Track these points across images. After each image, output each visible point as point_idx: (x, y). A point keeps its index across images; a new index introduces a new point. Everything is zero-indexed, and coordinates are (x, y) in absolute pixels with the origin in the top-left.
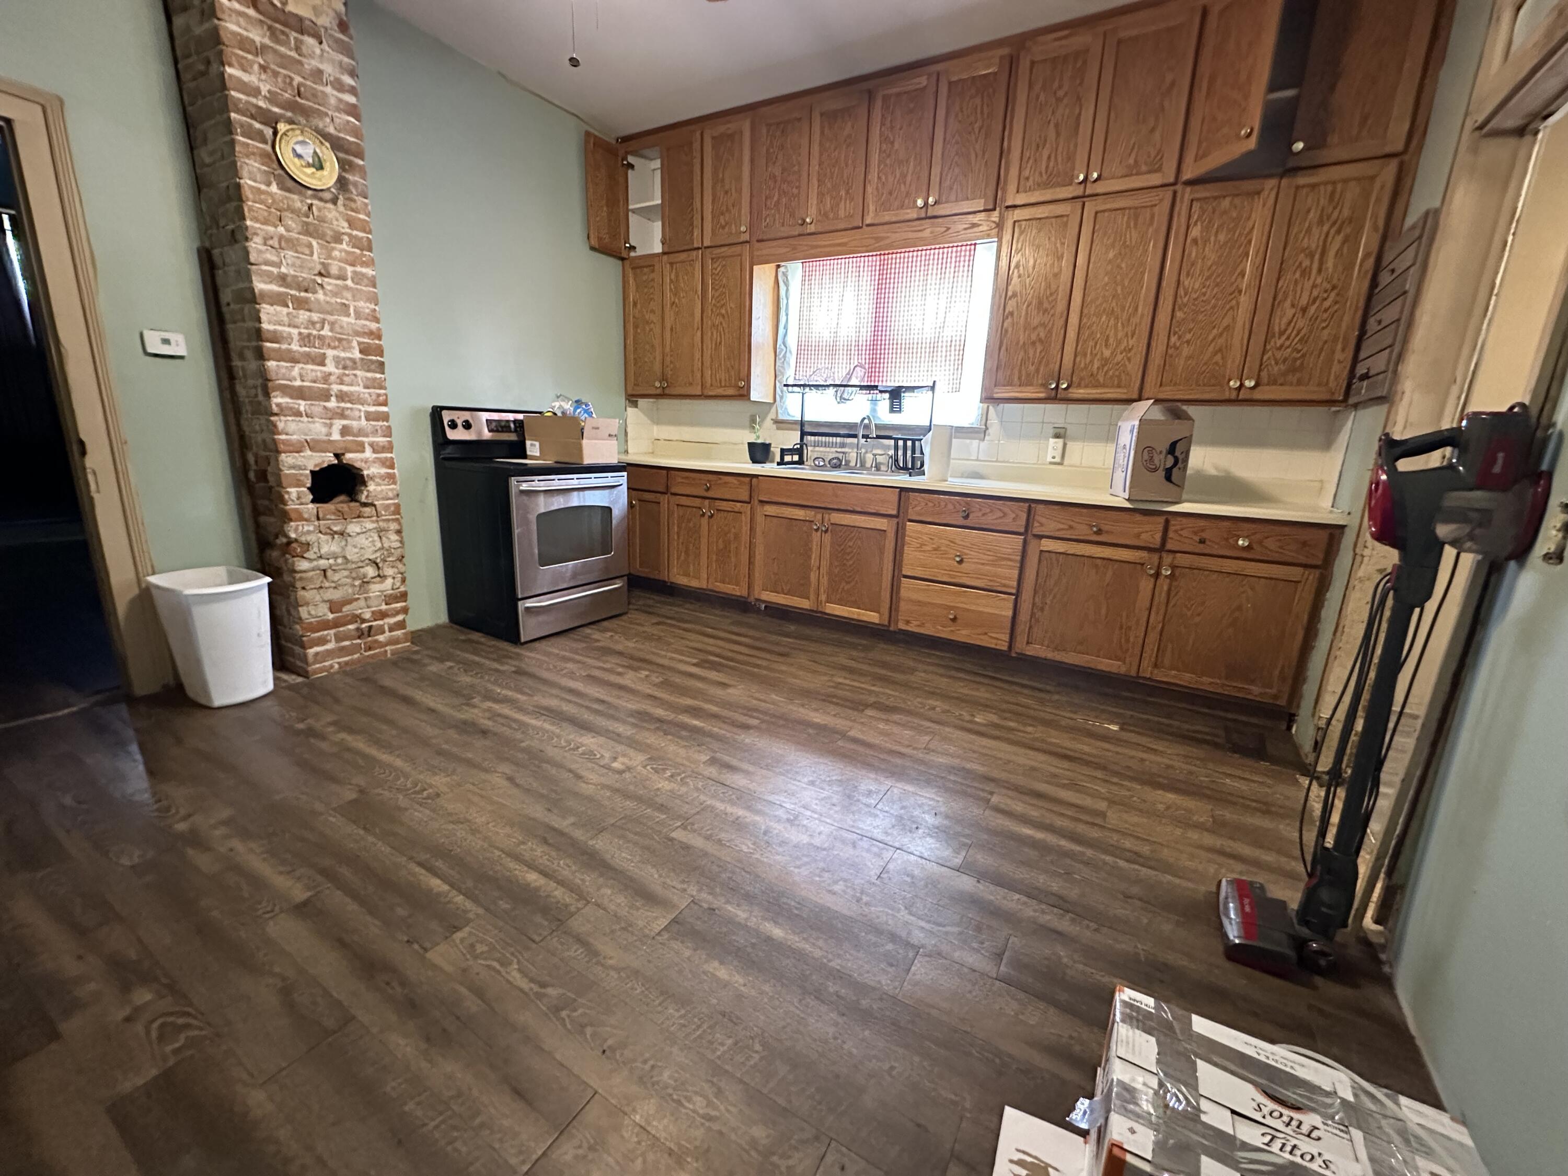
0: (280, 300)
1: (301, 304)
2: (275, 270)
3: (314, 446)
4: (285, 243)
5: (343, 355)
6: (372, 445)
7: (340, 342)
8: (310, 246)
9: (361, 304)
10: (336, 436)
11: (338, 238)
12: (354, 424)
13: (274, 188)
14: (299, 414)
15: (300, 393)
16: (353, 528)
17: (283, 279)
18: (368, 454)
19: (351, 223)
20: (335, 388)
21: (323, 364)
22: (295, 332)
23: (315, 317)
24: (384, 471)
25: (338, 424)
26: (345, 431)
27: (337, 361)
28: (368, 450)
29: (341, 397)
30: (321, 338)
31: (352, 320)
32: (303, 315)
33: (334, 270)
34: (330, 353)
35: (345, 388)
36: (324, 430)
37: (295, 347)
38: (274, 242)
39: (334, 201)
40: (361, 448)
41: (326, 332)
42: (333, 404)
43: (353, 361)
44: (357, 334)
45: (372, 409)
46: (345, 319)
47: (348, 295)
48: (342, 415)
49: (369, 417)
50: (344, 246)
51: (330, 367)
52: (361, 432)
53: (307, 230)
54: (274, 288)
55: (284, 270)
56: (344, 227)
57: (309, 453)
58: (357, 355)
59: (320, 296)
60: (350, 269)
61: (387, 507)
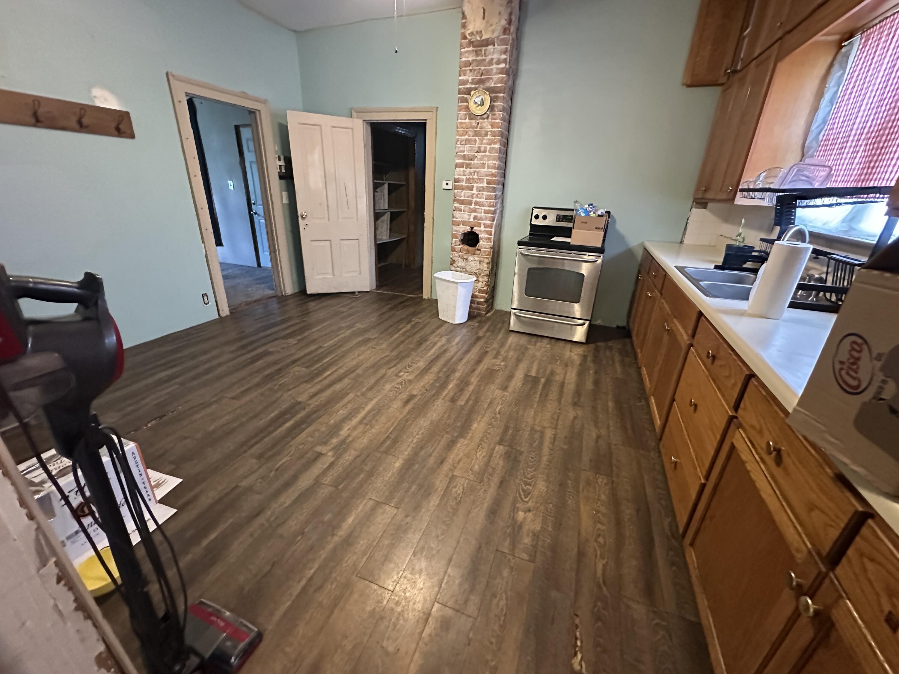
0: (462, 165)
2: (462, 154)
3: (464, 223)
4: (467, 142)
5: (480, 185)
6: (484, 224)
8: (475, 141)
9: (490, 162)
10: (472, 220)
12: (479, 215)
13: (467, 120)
14: (461, 210)
15: (462, 202)
16: (471, 258)
17: (464, 157)
18: (482, 228)
19: (493, 125)
20: (474, 200)
21: (472, 190)
22: (464, 177)
23: (472, 170)
24: (487, 236)
25: (473, 214)
26: (475, 218)
27: (478, 188)
28: (482, 226)
29: (477, 203)
30: (473, 179)
32: (468, 170)
33: (482, 149)
34: (475, 185)
35: (478, 200)
36: (468, 217)
38: (463, 143)
39: (487, 118)
40: (480, 225)
41: (475, 177)
43: (483, 188)
44: (487, 176)
45: (487, 208)
46: (483, 170)
47: (486, 159)
48: (475, 211)
49: (486, 212)
50: (489, 137)
52: (481, 219)
53: (476, 134)
54: (461, 161)
55: (465, 153)
57: (461, 226)
58: (485, 185)
59: (476, 161)
60: (489, 147)
61: (485, 252)
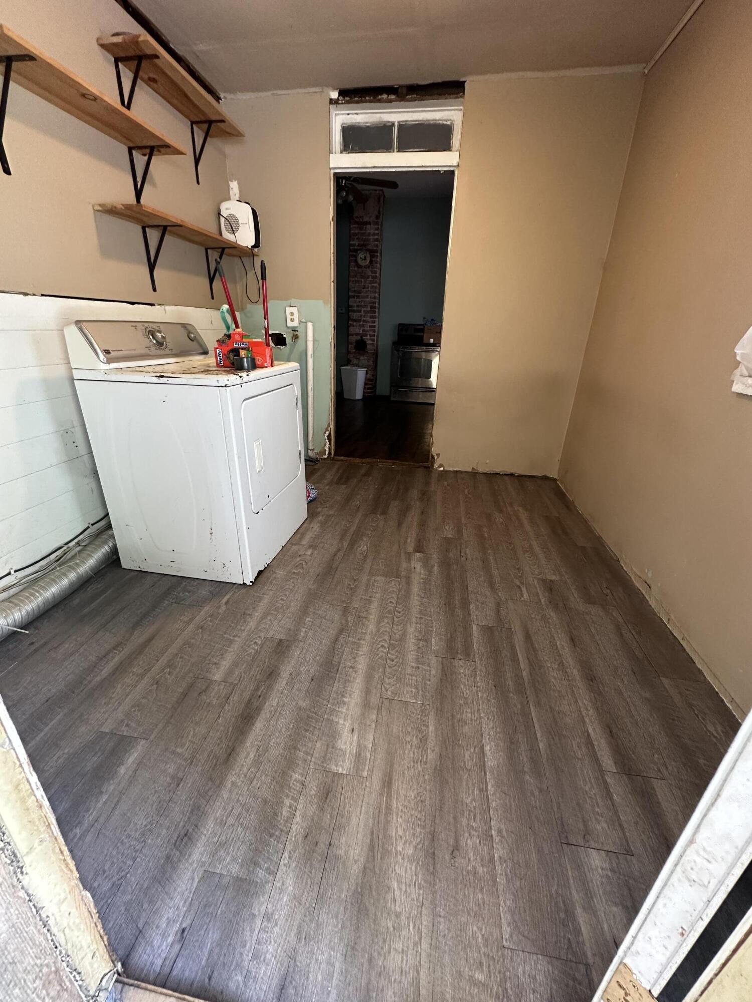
0: (353, 297)
1: (358, 297)
2: (353, 289)
3: (357, 334)
4: (358, 282)
5: (365, 309)
6: (370, 335)
7: (365, 306)
8: (362, 281)
9: (372, 294)
10: (361, 332)
11: (369, 278)
12: (365, 328)
13: (356, 269)
14: (354, 326)
15: (354, 320)
16: (362, 358)
17: (355, 291)
18: (368, 337)
19: (372, 272)
20: (363, 319)
22: (355, 304)
23: (360, 300)
24: (371, 342)
25: (362, 328)
26: (364, 330)
27: (364, 311)
29: (364, 321)
30: (361, 305)
31: (369, 299)
32: (358, 300)
33: (366, 287)
34: (363, 309)
35: (365, 319)
36: (359, 330)
37: (355, 309)
38: (354, 282)
39: (369, 267)
40: (366, 335)
41: (363, 304)
42: (361, 323)
43: (368, 311)
44: (370, 303)
45: (371, 324)
46: (367, 299)
47: (369, 292)
48: (363, 326)
49: (370, 326)
50: (370, 279)
51: (362, 313)
52: (367, 331)
53: (362, 277)
54: (353, 294)
55: (356, 289)
56: (370, 274)
57: (355, 336)
58: (369, 309)
59: (362, 294)
60: (370, 285)
61: (371, 353)
